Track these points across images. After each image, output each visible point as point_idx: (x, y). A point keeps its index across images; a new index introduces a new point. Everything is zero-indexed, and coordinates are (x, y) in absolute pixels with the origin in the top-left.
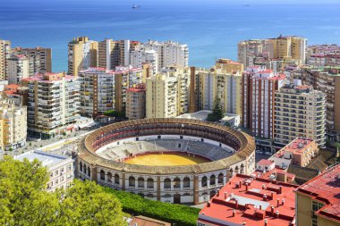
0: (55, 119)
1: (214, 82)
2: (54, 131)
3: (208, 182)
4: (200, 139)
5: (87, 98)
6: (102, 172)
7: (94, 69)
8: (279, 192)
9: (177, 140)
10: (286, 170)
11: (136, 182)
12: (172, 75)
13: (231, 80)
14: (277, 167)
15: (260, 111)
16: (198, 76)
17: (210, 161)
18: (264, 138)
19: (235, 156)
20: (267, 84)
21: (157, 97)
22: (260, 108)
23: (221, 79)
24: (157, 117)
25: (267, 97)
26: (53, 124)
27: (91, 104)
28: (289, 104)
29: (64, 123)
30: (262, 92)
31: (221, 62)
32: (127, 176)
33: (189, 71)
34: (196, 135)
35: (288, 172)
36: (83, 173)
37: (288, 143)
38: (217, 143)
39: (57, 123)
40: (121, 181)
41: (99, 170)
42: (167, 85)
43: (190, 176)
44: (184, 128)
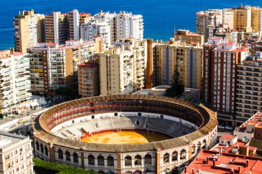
0: (6, 99)
1: (173, 55)
2: (6, 111)
3: (171, 158)
4: (159, 115)
5: (37, 75)
6: (60, 151)
7: (43, 45)
8: (245, 165)
9: (135, 117)
10: (248, 144)
11: (96, 161)
12: (127, 49)
13: (191, 53)
14: (239, 141)
15: (222, 86)
16: (155, 48)
17: (171, 138)
18: (225, 113)
19: (197, 132)
20: (229, 57)
21: (112, 73)
22: (222, 81)
23: (180, 52)
24: (113, 94)
25: (229, 70)
26: (5, 104)
27: (41, 82)
28: (252, 77)
29: (15, 102)
30: (225, 65)
31: (179, 33)
32: (86, 155)
33: (146, 44)
34: (155, 112)
35: (250, 145)
36: (40, 152)
37: (249, 116)
38: (177, 120)
39: (9, 102)
40: (80, 160)
41: (57, 149)
42: (122, 60)
43: (151, 153)
44: (142, 105)
